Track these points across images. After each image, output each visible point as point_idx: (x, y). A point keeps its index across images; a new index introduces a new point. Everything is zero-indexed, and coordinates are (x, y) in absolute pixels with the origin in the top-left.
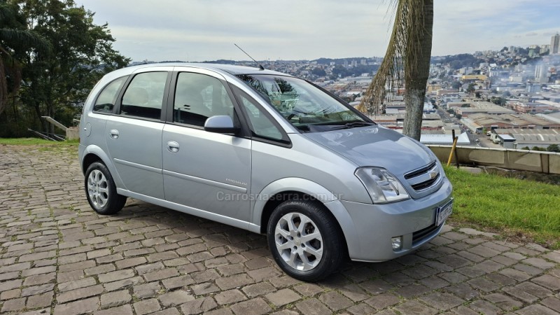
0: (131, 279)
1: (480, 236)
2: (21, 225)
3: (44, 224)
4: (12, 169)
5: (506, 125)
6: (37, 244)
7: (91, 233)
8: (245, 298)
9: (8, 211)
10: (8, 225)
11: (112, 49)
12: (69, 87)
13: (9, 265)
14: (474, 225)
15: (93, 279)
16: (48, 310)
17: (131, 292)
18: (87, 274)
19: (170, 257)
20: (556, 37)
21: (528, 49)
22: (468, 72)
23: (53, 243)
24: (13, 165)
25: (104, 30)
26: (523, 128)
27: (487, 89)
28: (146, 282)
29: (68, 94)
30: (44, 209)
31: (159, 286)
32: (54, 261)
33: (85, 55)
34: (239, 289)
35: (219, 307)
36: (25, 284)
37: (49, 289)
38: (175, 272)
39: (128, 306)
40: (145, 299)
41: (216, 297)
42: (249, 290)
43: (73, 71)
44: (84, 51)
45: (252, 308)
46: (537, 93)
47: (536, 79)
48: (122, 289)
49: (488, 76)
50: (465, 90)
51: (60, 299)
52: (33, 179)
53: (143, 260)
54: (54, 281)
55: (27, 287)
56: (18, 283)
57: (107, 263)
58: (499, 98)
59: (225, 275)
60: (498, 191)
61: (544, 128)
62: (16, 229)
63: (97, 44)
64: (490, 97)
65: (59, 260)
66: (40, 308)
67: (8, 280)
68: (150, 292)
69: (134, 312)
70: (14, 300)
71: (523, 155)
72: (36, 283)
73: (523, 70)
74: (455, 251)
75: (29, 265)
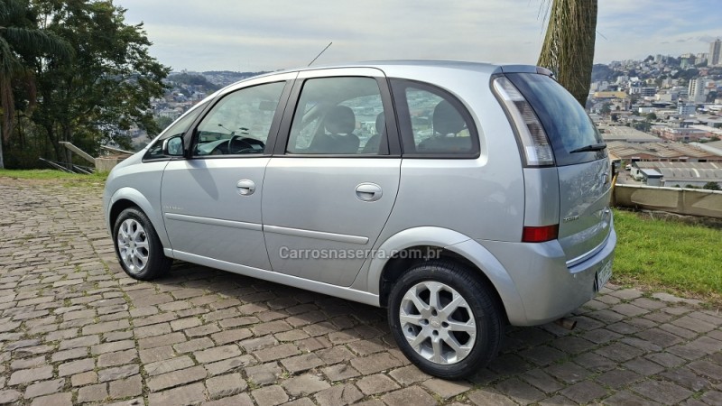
0: (239, 359)
1: (682, 304)
2: (72, 285)
3: (101, 284)
4: (37, 209)
5: (650, 157)
6: (101, 311)
7: (167, 296)
8: (398, 387)
9: (48, 265)
10: (55, 285)
11: (148, 55)
12: (92, 104)
13: (70, 339)
14: (670, 289)
15: (187, 358)
16: (140, 400)
17: (245, 376)
18: (179, 351)
19: (282, 329)
20: (716, 43)
21: (679, 58)
22: (602, 87)
23: (121, 310)
24: (37, 205)
25: (138, 31)
26: (673, 161)
27: (626, 110)
28: (259, 363)
29: (89, 113)
30: (95, 263)
31: (278, 367)
32: (129, 334)
33: (112, 63)
34: (386, 374)
35: (365, 398)
36: (99, 365)
37: (133, 372)
38: (293, 348)
39: (245, 396)
40: (265, 385)
41: (358, 383)
42: (400, 375)
43: (97, 82)
44: (111, 57)
45: (411, 400)
46: (691, 116)
47: (690, 97)
48: (232, 372)
49: (628, 93)
50: (597, 111)
51: (152, 385)
52: (69, 224)
53: (246, 332)
54: (137, 361)
55: (103, 368)
56: (88, 363)
57: (200, 337)
58: (642, 122)
59: (361, 354)
60: (688, 244)
61: (700, 161)
62: (66, 291)
63: (128, 48)
64: (630, 120)
65: (135, 332)
66: (128, 398)
67: (76, 359)
68: (269, 376)
69: (255, 403)
70: (91, 387)
71: (703, 197)
72: (113, 363)
73: (673, 85)
74: (657, 325)
75: (97, 339)
